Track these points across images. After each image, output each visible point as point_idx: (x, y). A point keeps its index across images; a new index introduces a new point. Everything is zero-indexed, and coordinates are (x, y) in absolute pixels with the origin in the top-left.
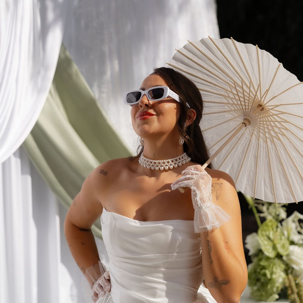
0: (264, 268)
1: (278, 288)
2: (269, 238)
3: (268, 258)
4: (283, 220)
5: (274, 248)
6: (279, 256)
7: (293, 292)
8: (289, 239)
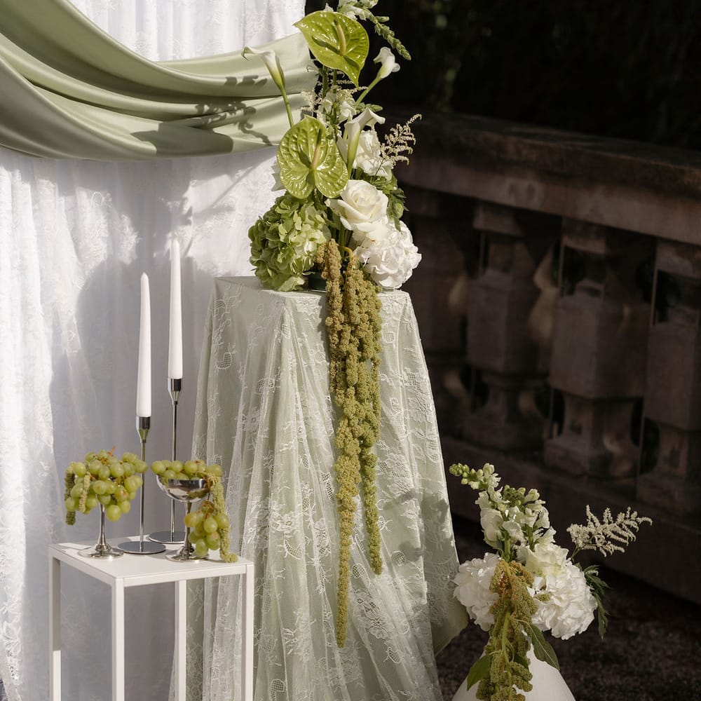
1: (300, 262)
5: (310, 180)
6: (317, 198)
7: (331, 278)
8: (348, 164)
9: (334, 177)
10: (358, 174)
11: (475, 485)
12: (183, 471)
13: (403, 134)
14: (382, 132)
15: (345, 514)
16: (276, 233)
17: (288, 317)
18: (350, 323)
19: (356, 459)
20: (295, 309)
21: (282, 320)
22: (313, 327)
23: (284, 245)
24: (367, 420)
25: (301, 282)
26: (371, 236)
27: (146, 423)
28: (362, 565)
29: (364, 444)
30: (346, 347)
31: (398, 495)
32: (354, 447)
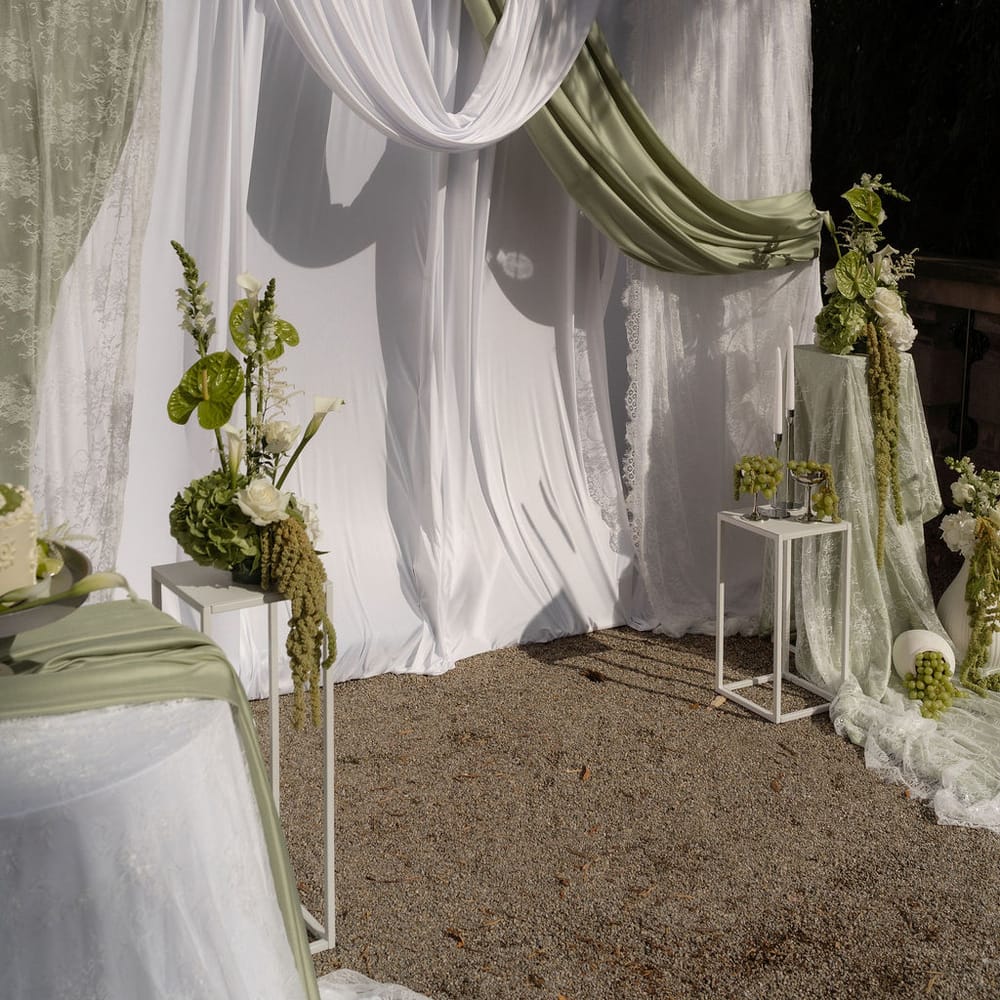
0: (838, 311)
1: (853, 337)
2: (849, 275)
3: (846, 300)
4: (873, 252)
5: (855, 288)
6: (860, 299)
7: (872, 345)
8: (876, 279)
9: (868, 287)
10: (881, 284)
11: (959, 470)
12: (808, 467)
13: (909, 260)
14: (895, 258)
15: (882, 488)
16: (838, 320)
17: (850, 370)
18: (886, 372)
19: (888, 455)
20: (853, 365)
21: (846, 373)
22: (862, 376)
23: (843, 327)
24: (893, 431)
25: (852, 349)
26: (894, 321)
27: (780, 437)
28: (892, 519)
29: (892, 445)
30: (883, 386)
31: (909, 476)
32: (886, 447)
